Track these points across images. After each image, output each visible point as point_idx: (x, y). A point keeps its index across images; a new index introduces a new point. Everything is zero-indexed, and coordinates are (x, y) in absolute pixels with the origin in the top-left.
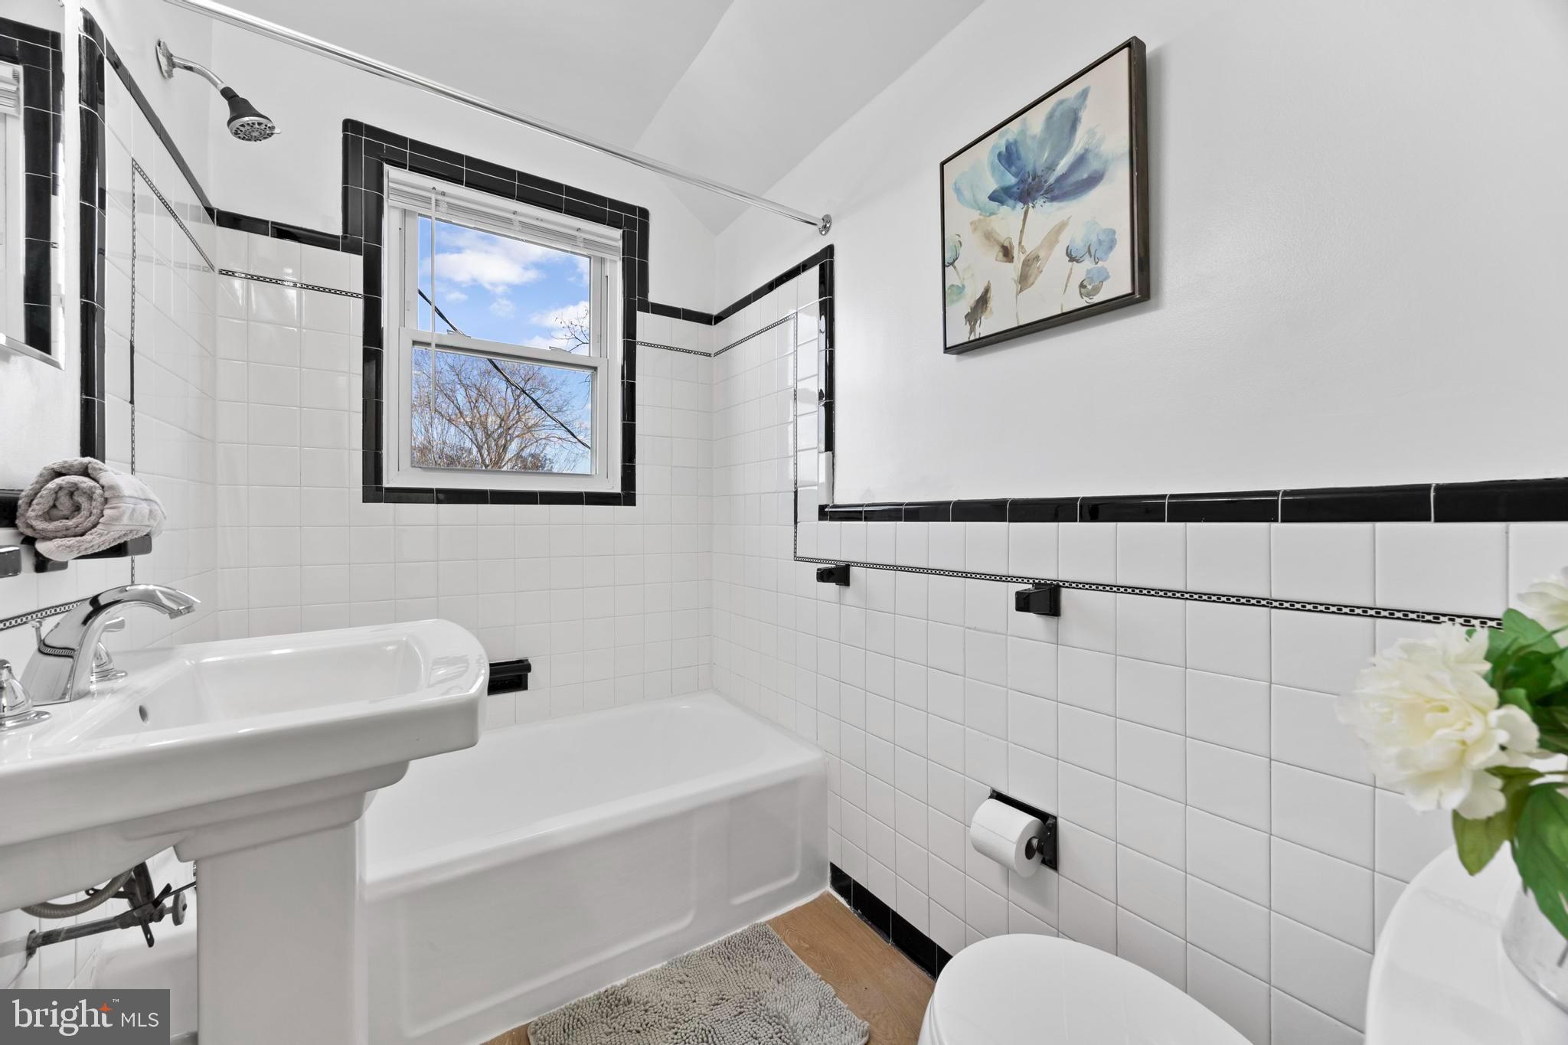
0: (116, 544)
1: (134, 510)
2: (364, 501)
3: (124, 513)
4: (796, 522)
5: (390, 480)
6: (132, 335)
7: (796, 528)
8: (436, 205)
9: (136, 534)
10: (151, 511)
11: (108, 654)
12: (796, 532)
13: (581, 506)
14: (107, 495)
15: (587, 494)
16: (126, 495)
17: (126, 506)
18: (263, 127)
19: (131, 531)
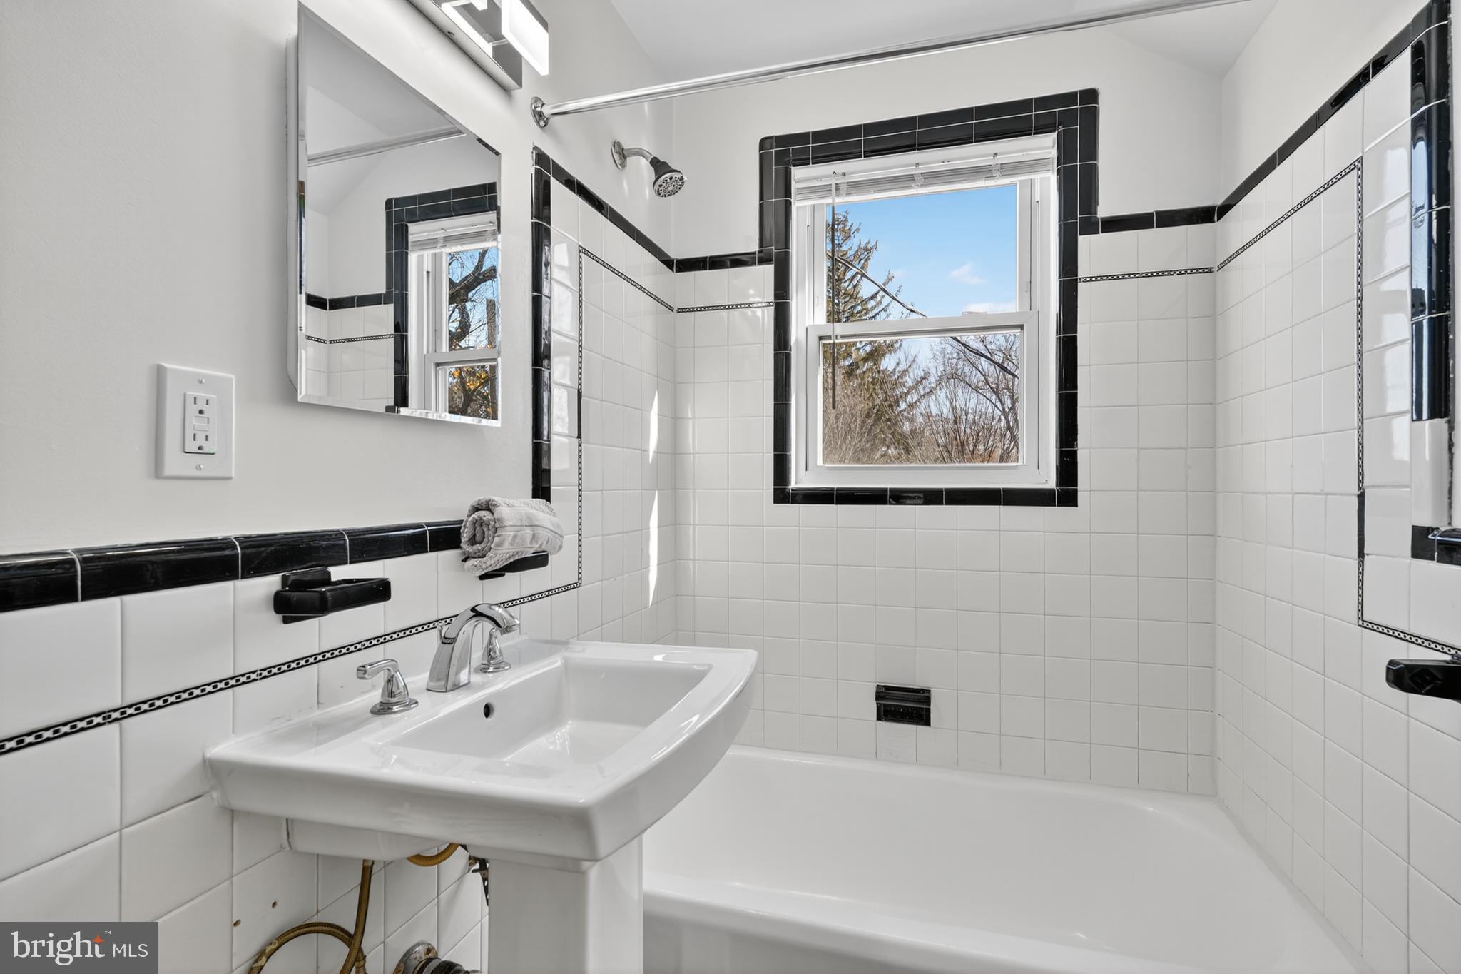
0: (509, 562)
1: (515, 536)
2: (775, 503)
3: (504, 540)
4: (1361, 554)
5: (799, 480)
6: (580, 384)
7: (1361, 564)
8: (836, 190)
9: (521, 555)
10: (534, 536)
11: (500, 651)
12: (1361, 573)
13: (998, 506)
14: (497, 525)
15: (1006, 491)
16: (507, 525)
17: (508, 534)
18: (673, 179)
19: (518, 552)
